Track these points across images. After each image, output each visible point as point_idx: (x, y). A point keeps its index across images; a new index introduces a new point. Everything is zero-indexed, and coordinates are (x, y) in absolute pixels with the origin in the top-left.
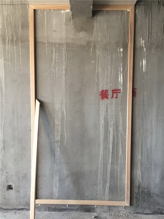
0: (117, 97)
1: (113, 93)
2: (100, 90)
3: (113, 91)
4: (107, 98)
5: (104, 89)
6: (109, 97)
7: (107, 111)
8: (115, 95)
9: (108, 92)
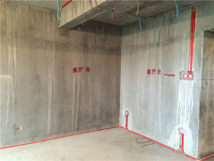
0: (81, 72)
1: (79, 69)
2: (73, 68)
3: (79, 68)
4: (77, 72)
5: (75, 67)
6: (77, 71)
7: (76, 79)
8: (80, 70)
9: (77, 69)
